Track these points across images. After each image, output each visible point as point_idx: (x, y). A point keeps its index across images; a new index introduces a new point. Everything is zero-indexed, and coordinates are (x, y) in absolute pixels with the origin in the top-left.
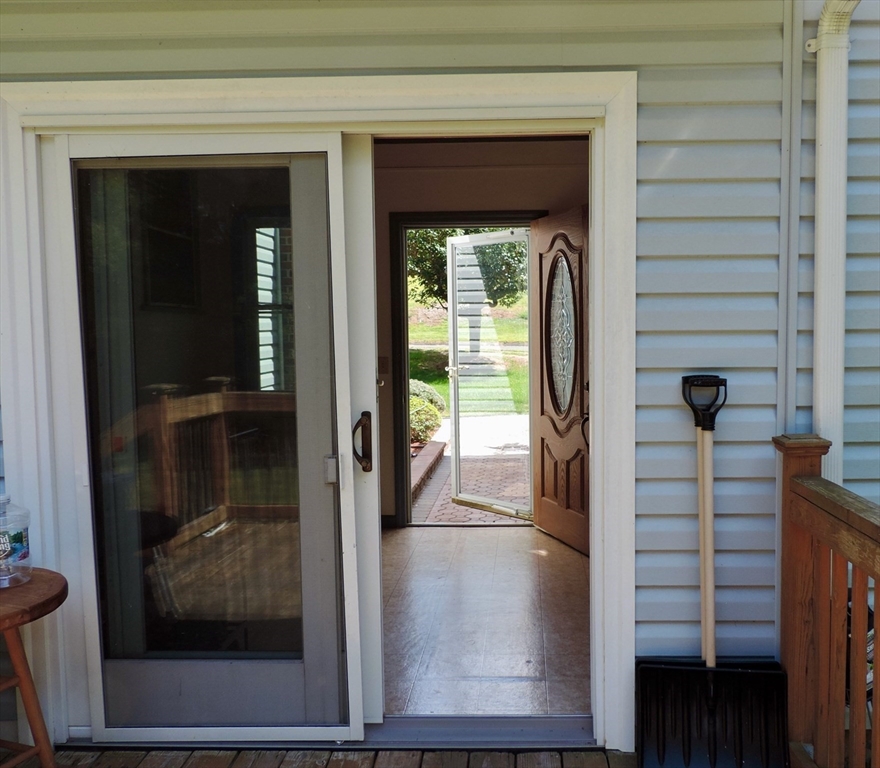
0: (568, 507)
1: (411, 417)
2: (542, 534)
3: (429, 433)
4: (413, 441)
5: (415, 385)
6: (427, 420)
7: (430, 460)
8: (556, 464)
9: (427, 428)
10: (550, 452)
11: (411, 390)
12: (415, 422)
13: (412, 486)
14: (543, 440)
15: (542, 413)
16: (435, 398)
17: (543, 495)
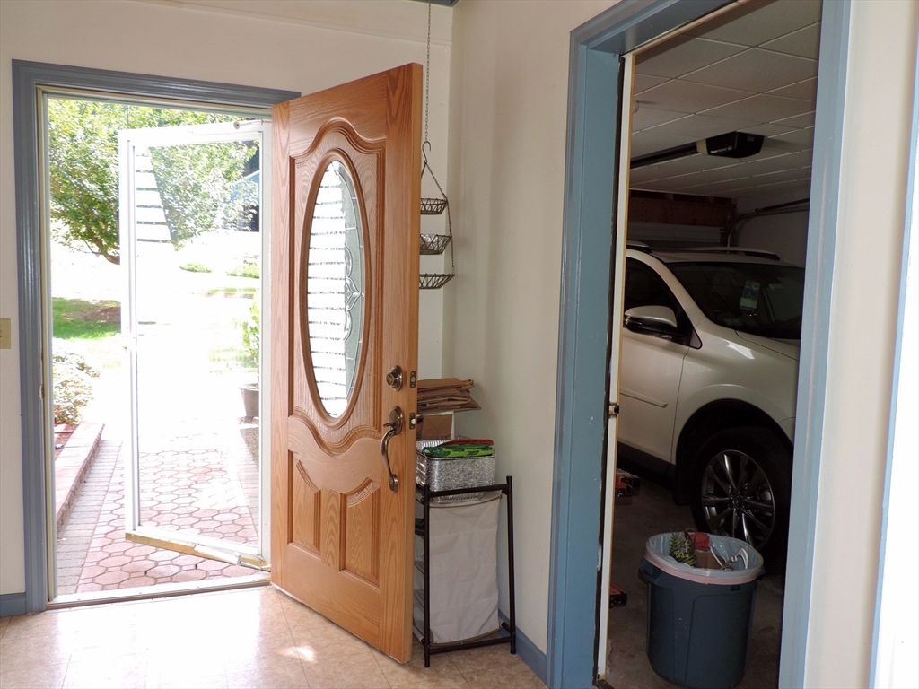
0: (343, 567)
1: (54, 390)
2: (289, 602)
3: (80, 409)
4: (57, 423)
5: (58, 346)
6: (77, 394)
7: (84, 454)
8: (318, 496)
9: (77, 403)
10: (304, 474)
11: (55, 353)
12: (58, 397)
13: (58, 508)
14: (291, 454)
15: (291, 412)
16: (88, 364)
17: (291, 540)
